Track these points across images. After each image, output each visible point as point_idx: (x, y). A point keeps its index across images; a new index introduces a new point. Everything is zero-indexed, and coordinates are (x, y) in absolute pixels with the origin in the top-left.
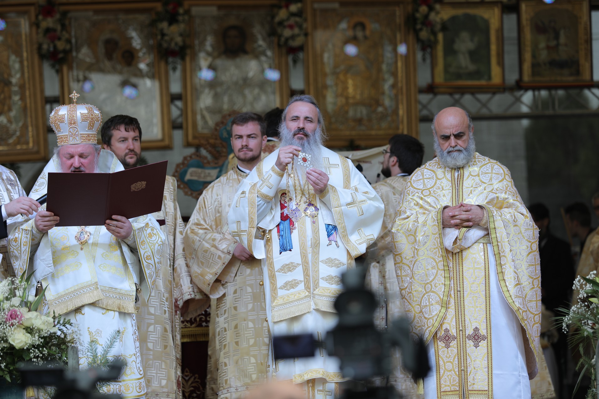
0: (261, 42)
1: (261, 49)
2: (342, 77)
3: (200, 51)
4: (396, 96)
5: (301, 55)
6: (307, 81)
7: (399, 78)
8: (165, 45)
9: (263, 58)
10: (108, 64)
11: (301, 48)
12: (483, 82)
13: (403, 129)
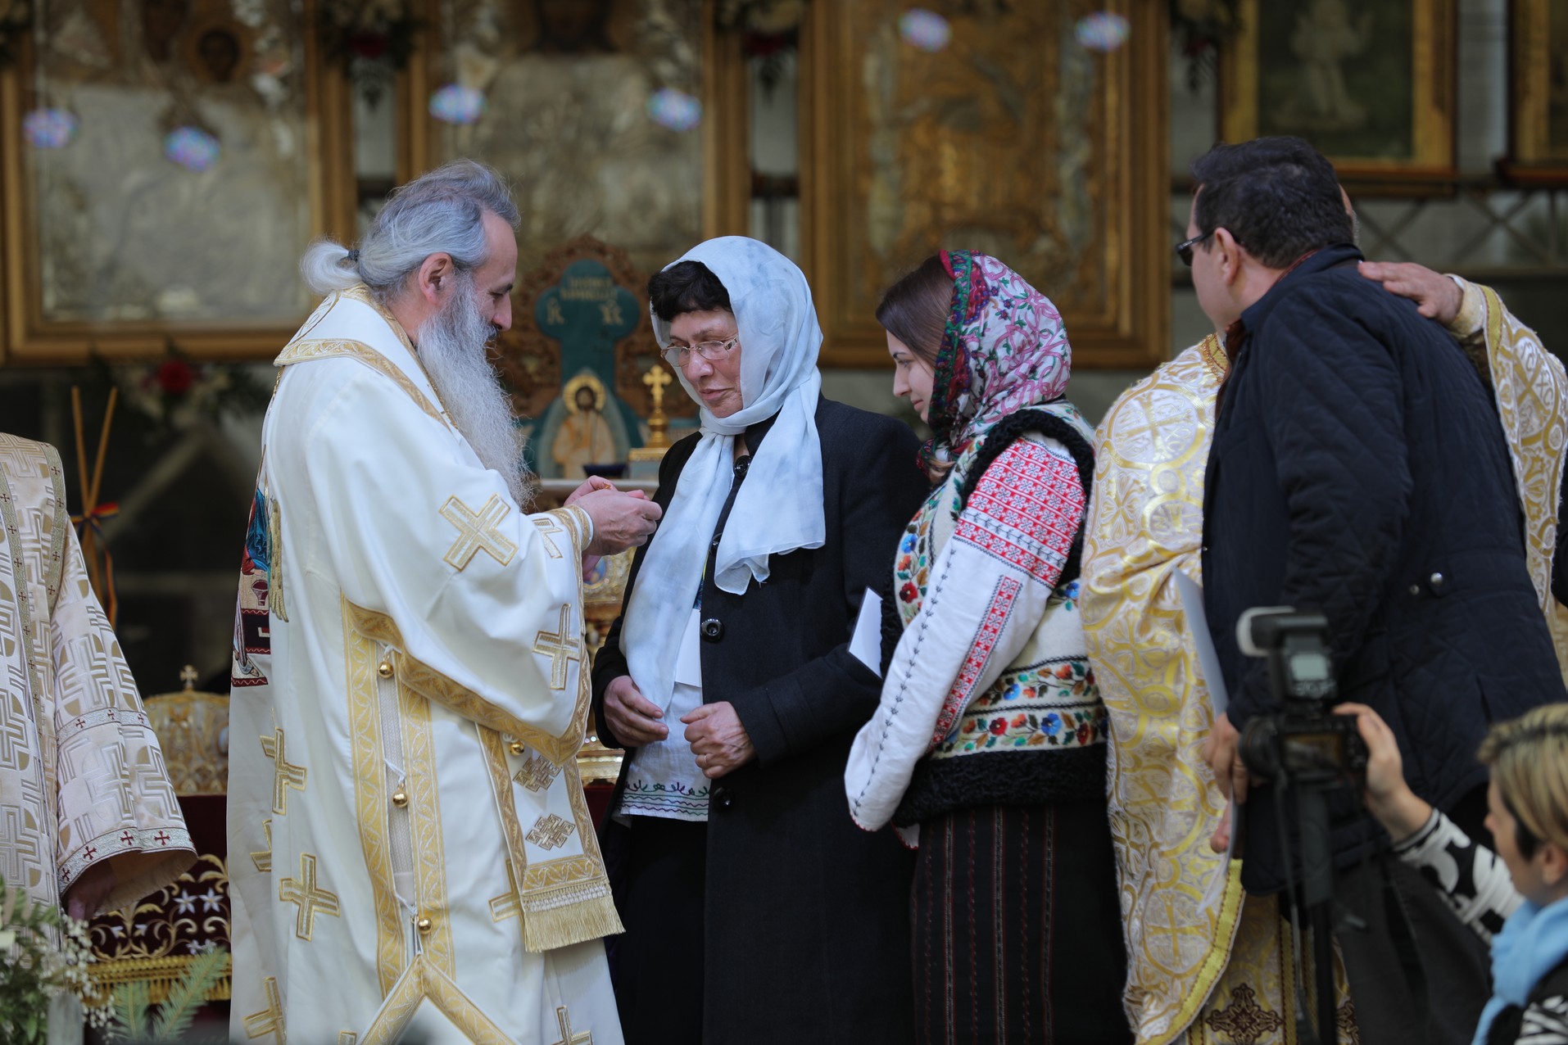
0: (659, 16)
1: (658, 38)
2: (920, 135)
3: (457, 39)
4: (1099, 201)
5: (790, 64)
6: (807, 147)
7: (1111, 146)
8: (342, 17)
9: (665, 69)
10: (149, 69)
11: (789, 39)
12: (1386, 163)
13: (1118, 312)
